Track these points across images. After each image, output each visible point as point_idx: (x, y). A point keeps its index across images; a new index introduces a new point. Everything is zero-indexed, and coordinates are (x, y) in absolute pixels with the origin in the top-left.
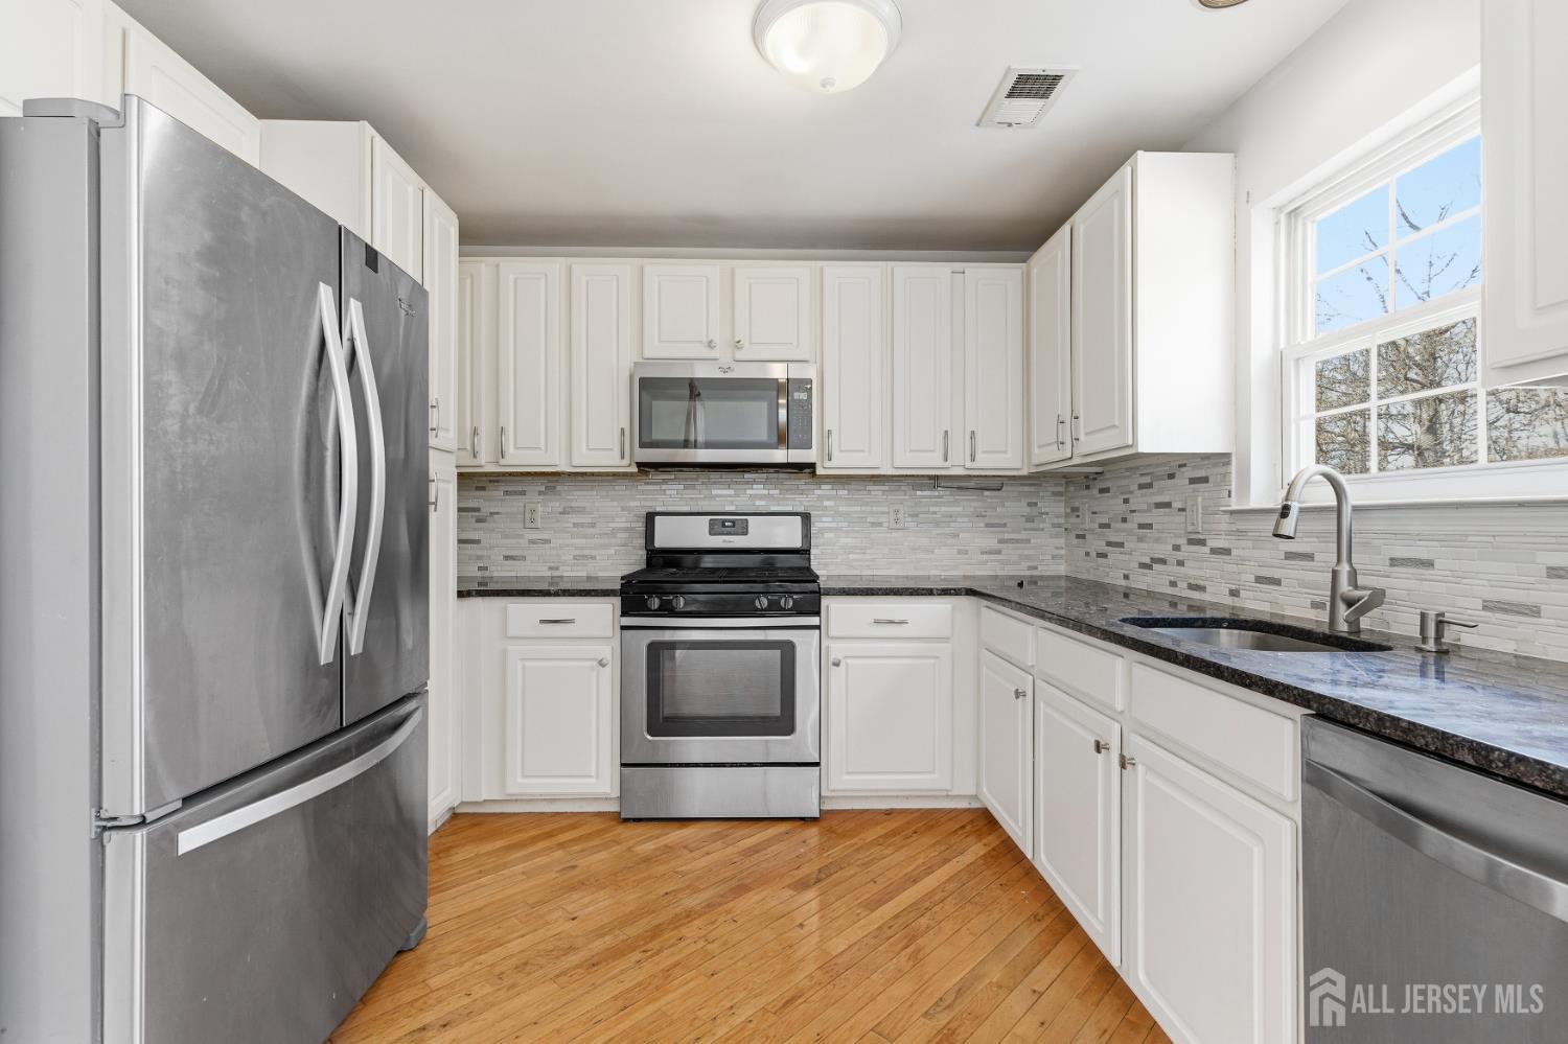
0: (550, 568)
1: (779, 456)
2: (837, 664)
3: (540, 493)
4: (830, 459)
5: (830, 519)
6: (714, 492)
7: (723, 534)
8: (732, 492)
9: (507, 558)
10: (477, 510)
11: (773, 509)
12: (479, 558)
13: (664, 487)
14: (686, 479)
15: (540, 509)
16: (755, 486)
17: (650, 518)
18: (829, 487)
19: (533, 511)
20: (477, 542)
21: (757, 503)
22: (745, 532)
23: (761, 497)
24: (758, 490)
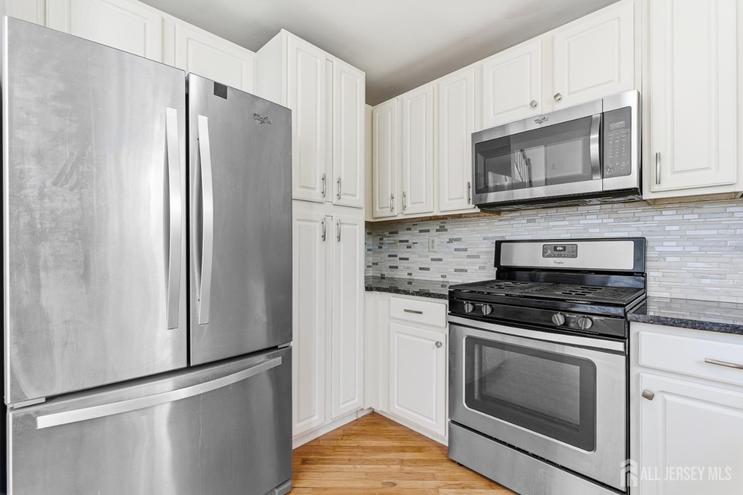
0: (443, 276)
1: (596, 185)
2: (650, 397)
3: (437, 230)
4: (658, 182)
5: (674, 243)
6: (551, 224)
7: (555, 256)
8: (567, 223)
9: (421, 269)
10: (407, 241)
11: (606, 235)
12: (408, 268)
13: (512, 222)
14: (528, 216)
15: (437, 240)
16: (588, 217)
17: (498, 244)
18: (671, 212)
19: (433, 241)
20: (407, 259)
21: (590, 231)
22: (575, 255)
23: (595, 226)
24: (592, 220)
